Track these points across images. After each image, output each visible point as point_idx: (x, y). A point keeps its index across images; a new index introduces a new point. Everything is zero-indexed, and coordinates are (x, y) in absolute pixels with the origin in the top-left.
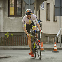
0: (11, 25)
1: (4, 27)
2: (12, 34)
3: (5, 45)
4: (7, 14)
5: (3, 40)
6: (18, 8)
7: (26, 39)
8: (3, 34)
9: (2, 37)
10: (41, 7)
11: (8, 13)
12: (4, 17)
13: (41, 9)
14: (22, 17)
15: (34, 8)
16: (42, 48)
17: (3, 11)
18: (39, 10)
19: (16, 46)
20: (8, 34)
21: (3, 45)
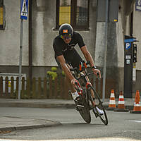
1: (45, 53)
3: (48, 98)
4: (52, 22)
5: (42, 86)
6: (80, 8)
7: (99, 83)
8: (42, 70)
9: (40, 78)
10: (137, 5)
11: (55, 20)
12: (45, 30)
13: (136, 10)
14: (89, 30)
15: (120, 8)
16: (138, 105)
17: (44, 15)
18: (132, 14)
20: (54, 71)
21: (42, 98)
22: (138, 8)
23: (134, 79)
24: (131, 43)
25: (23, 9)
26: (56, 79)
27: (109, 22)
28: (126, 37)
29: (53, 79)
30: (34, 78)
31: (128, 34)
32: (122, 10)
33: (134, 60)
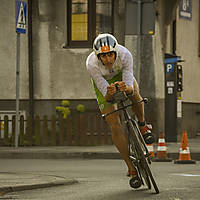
0: (77, 76)
1: (52, 81)
2: (80, 107)
4: (61, 36)
5: (49, 127)
6: (101, 15)
8: (49, 104)
10: (181, 10)
11: (66, 33)
12: (52, 47)
13: (180, 16)
15: (157, 14)
16: (185, 152)
17: (50, 27)
18: (174, 23)
19: (93, 145)
20: (66, 106)
21: (49, 145)
22: (183, 14)
23: (179, 115)
24: (174, 64)
25: (20, 18)
26: (68, 116)
27: (142, 34)
28: (167, 56)
29: (65, 116)
30: (38, 117)
31: (169, 51)
32: (160, 17)
33: (178, 88)
